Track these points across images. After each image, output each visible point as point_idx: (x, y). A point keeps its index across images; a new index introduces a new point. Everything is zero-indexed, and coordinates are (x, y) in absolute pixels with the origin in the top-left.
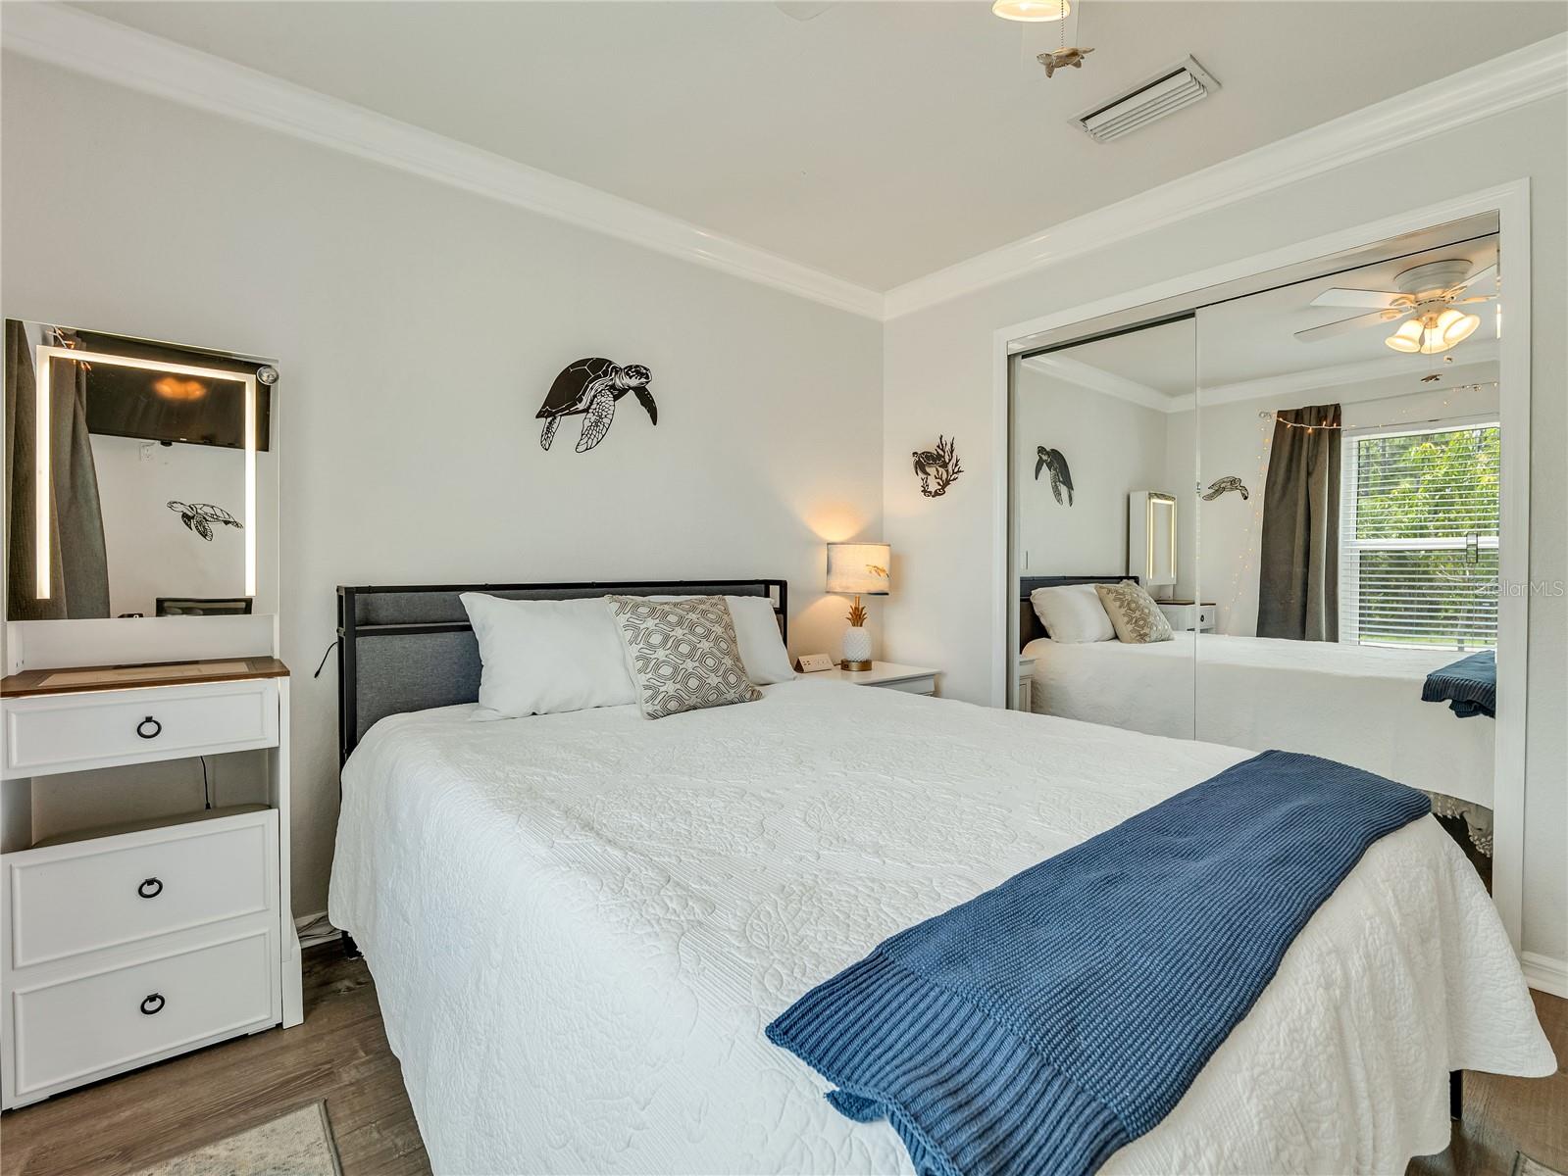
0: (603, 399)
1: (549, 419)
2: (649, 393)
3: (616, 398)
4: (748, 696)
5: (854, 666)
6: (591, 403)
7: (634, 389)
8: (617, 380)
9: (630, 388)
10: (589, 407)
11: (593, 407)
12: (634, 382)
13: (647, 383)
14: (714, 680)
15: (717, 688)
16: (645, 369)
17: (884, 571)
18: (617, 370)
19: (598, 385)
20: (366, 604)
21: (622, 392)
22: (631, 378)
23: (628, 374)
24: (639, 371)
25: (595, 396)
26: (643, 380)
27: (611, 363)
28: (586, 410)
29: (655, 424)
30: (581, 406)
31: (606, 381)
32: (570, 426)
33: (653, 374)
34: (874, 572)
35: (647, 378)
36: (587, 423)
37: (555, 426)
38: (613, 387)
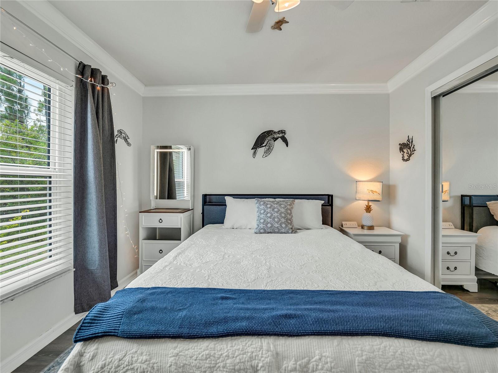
0: (271, 142)
1: (255, 150)
2: (285, 138)
3: (275, 141)
4: (290, 231)
5: (366, 228)
6: (267, 144)
7: (280, 137)
8: (275, 135)
9: (279, 137)
10: (266, 145)
11: (268, 144)
12: (281, 135)
13: (285, 135)
14: (276, 225)
15: (277, 227)
16: (284, 131)
17: (376, 192)
18: (275, 133)
19: (269, 138)
20: (210, 198)
21: (277, 139)
22: (279, 134)
23: (278, 133)
24: (283, 132)
25: (268, 141)
26: (284, 134)
27: (273, 131)
28: (265, 146)
29: (287, 146)
30: (264, 145)
31: (272, 136)
32: (261, 151)
33: (287, 132)
34: (371, 192)
35: (285, 133)
36: (266, 149)
37: (257, 151)
38: (274, 138)
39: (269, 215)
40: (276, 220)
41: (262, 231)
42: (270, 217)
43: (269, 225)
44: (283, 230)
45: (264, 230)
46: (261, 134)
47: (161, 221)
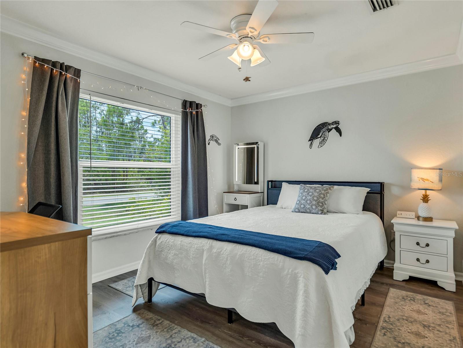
0: (325, 133)
1: (311, 141)
2: (339, 128)
3: (329, 132)
4: (320, 212)
6: (322, 135)
7: (334, 128)
8: (329, 127)
9: (333, 128)
10: (321, 136)
11: (323, 135)
12: (334, 126)
13: (338, 125)
14: (308, 206)
15: (309, 208)
16: (338, 121)
18: (329, 124)
19: (324, 130)
20: (275, 184)
21: (331, 130)
22: (333, 125)
23: (332, 124)
24: (337, 123)
25: (323, 133)
26: (337, 125)
27: (327, 123)
28: (321, 137)
29: (341, 136)
30: (319, 136)
31: (326, 128)
32: (317, 142)
33: (341, 123)
34: (421, 180)
35: (338, 123)
36: (321, 140)
37: (313, 143)
38: (328, 129)
39: (304, 198)
40: (308, 202)
41: (297, 210)
42: (304, 200)
43: (302, 206)
44: (314, 211)
45: (298, 209)
46: (317, 127)
47: (235, 199)
